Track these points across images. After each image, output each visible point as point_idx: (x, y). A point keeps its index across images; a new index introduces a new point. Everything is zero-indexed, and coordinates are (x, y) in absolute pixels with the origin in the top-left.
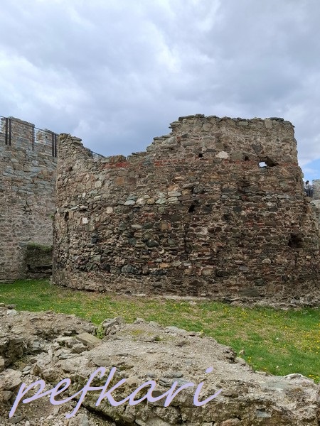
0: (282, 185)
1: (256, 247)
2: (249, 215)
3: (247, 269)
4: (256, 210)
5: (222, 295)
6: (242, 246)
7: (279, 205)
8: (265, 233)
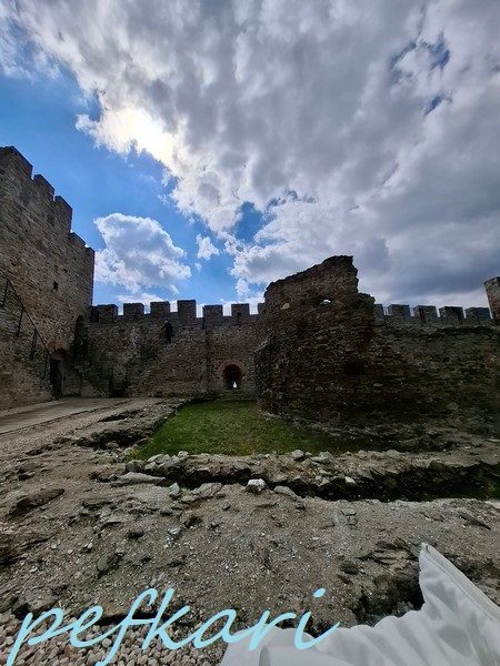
0: (337, 317)
1: (311, 377)
2: (305, 350)
3: (303, 396)
4: (309, 345)
5: (288, 416)
6: (300, 377)
7: (330, 337)
8: (318, 364)
